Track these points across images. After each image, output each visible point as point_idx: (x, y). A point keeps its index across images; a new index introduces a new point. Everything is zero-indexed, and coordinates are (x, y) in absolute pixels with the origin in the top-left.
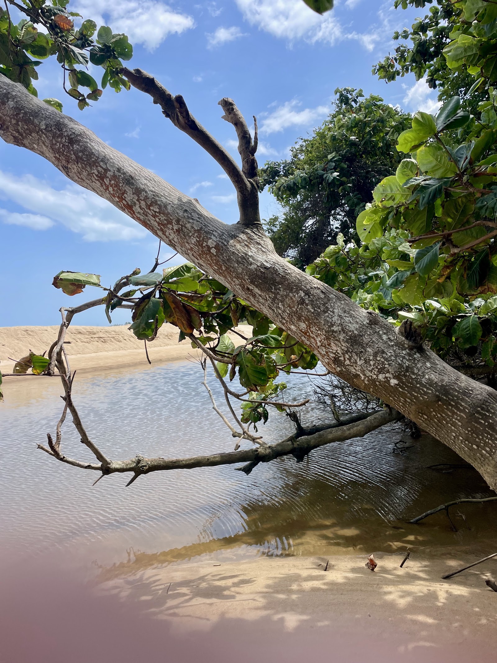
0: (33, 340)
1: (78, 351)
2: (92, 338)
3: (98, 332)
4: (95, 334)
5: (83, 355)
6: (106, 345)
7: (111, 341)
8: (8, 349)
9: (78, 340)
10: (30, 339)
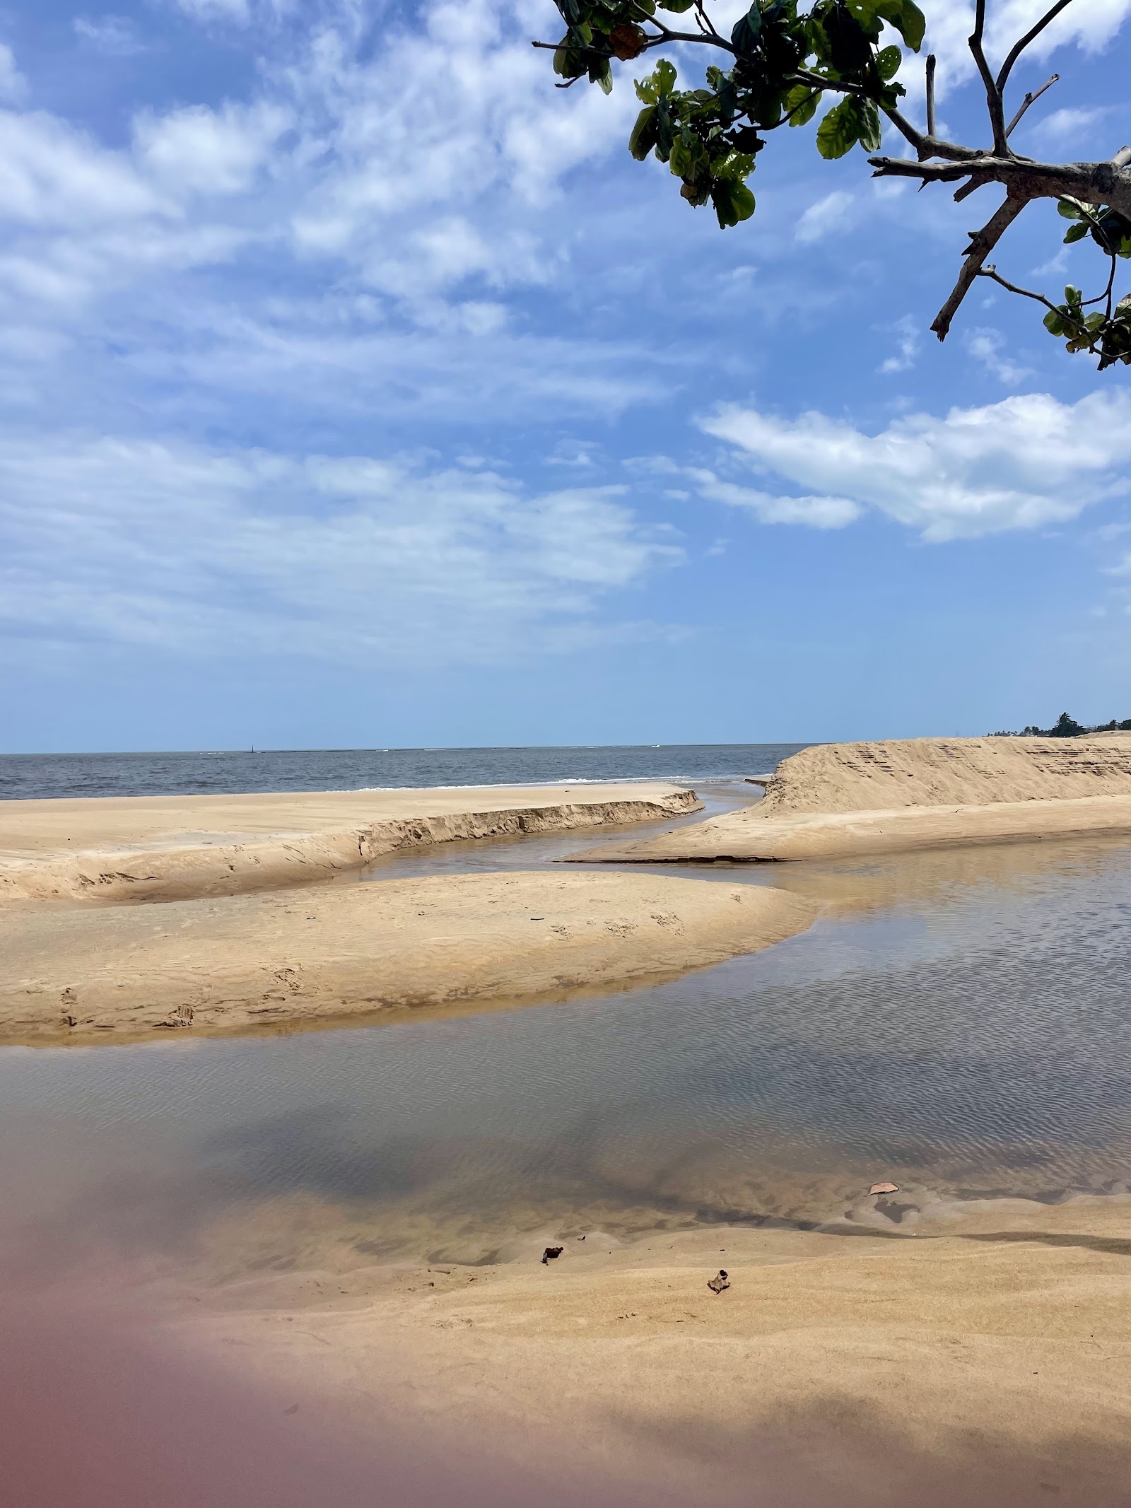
0: (960, 766)
1: (1051, 793)
2: (1071, 764)
3: (1081, 751)
4: (1075, 754)
5: (1066, 802)
6: (1105, 781)
7: (1113, 772)
8: (919, 782)
9: (1044, 768)
10: (953, 763)
